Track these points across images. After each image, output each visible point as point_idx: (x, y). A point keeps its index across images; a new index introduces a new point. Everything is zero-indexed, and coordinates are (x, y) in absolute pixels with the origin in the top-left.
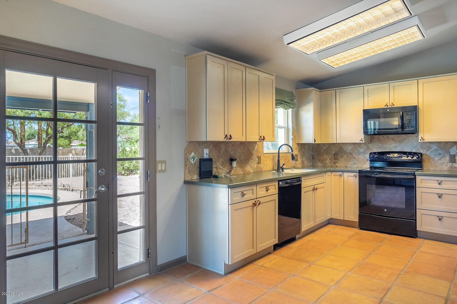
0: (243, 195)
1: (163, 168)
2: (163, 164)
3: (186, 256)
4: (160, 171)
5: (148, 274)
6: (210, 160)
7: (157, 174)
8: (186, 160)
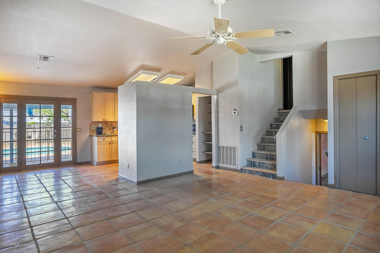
0: (104, 139)
1: (80, 130)
2: (80, 129)
3: (90, 161)
4: (78, 131)
5: (73, 164)
6: (102, 128)
7: (77, 132)
8: (90, 128)
